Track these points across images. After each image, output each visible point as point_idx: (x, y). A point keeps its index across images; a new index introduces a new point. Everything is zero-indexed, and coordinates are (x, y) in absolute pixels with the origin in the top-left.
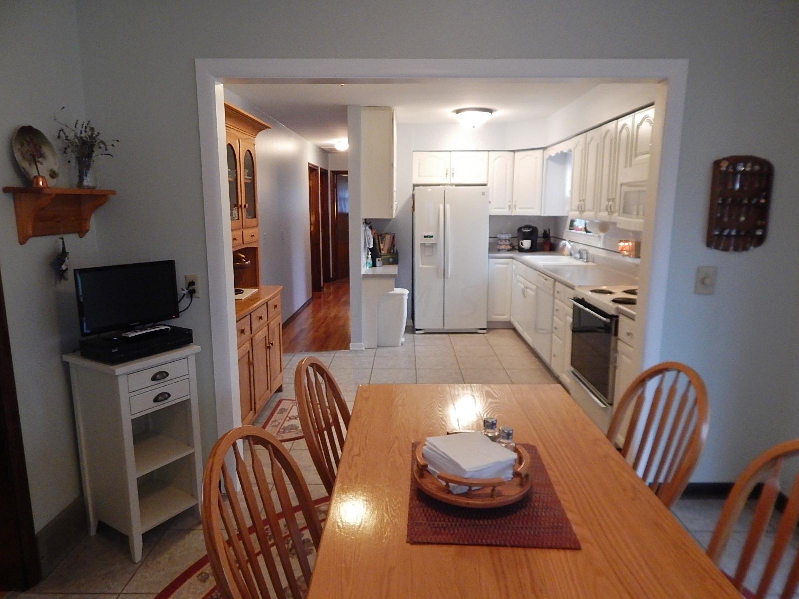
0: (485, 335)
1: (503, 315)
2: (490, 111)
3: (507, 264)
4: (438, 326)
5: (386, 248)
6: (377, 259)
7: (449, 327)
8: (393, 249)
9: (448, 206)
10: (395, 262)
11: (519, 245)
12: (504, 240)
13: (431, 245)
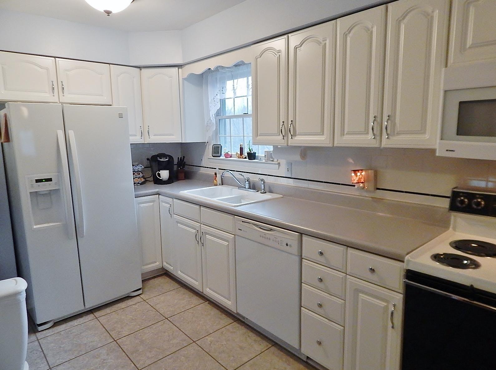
0: (141, 296)
3: (153, 201)
9: (71, 134)
11: (154, 176)
12: (136, 172)
13: (50, 193)
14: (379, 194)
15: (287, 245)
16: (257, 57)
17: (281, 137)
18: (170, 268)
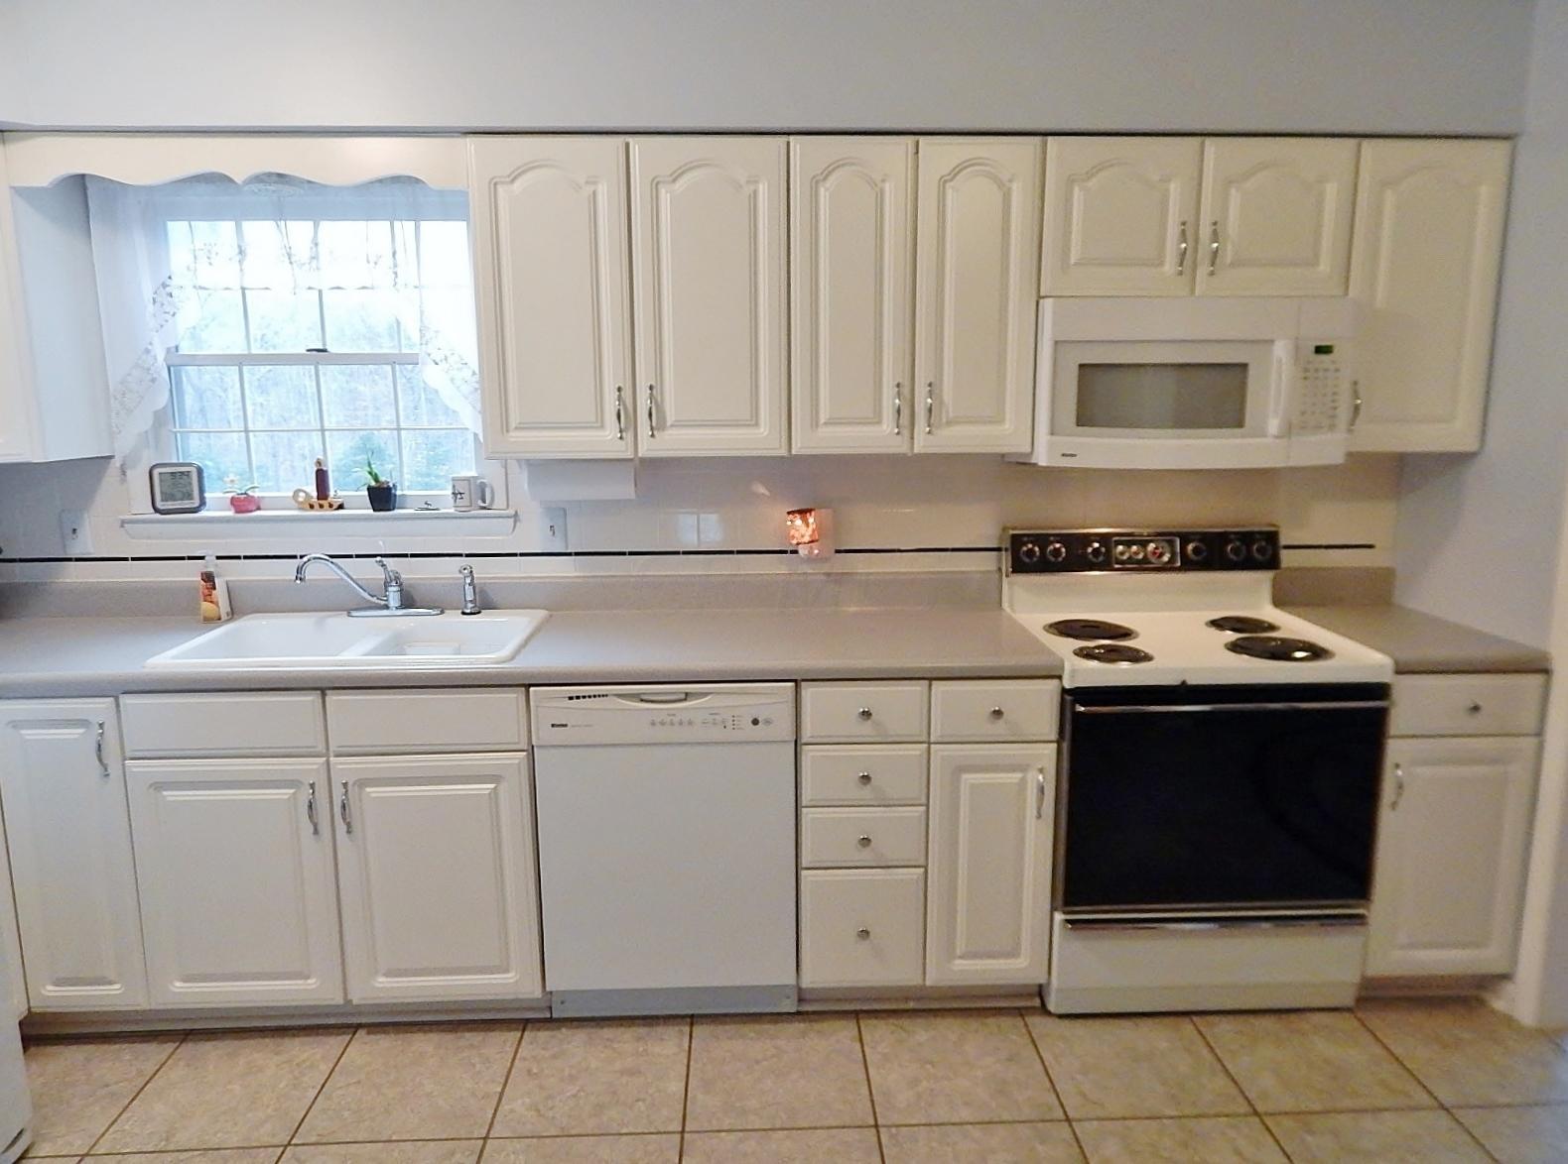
15: (755, 722)
16: (495, 180)
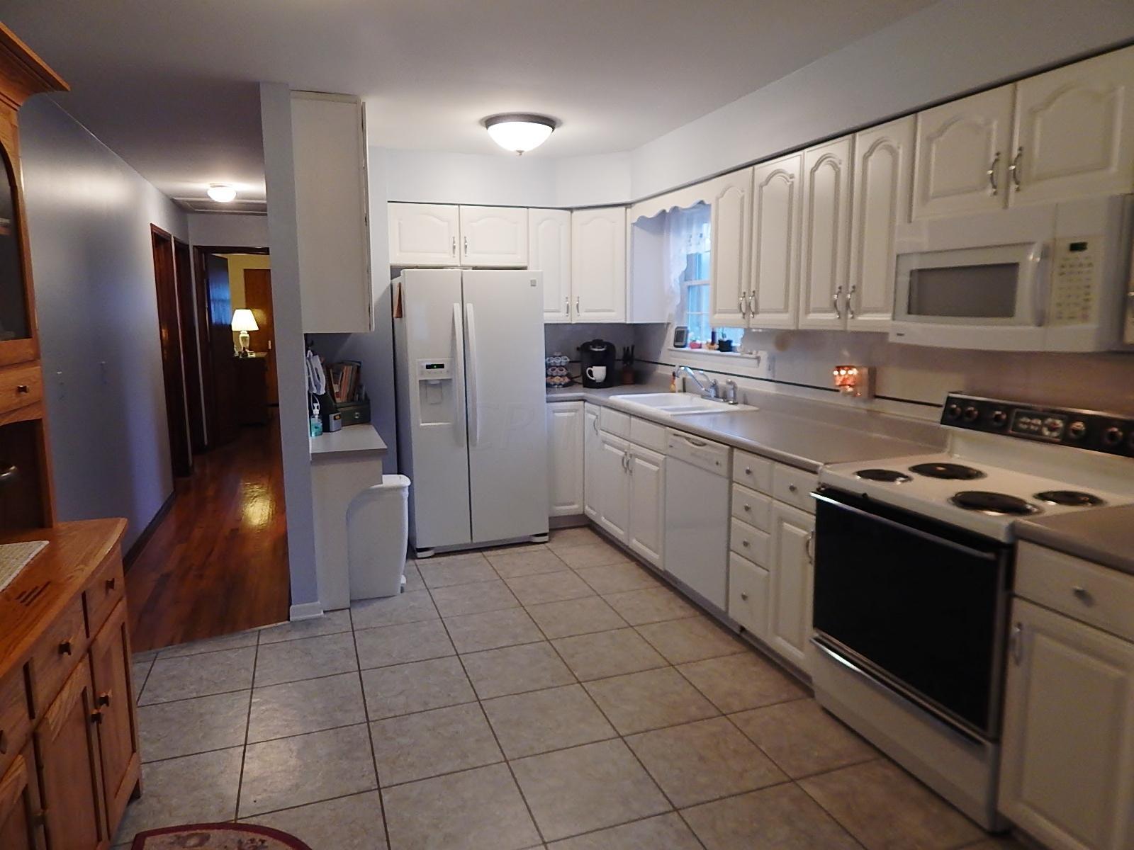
0: (547, 544)
1: (572, 504)
2: (550, 122)
3: (576, 411)
4: (463, 539)
5: (344, 394)
6: (332, 416)
7: (479, 538)
8: (360, 394)
9: (469, 307)
10: (365, 419)
11: (584, 374)
12: (557, 367)
13: (441, 384)
14: (878, 405)
15: (717, 463)
17: (741, 315)
18: (592, 513)
